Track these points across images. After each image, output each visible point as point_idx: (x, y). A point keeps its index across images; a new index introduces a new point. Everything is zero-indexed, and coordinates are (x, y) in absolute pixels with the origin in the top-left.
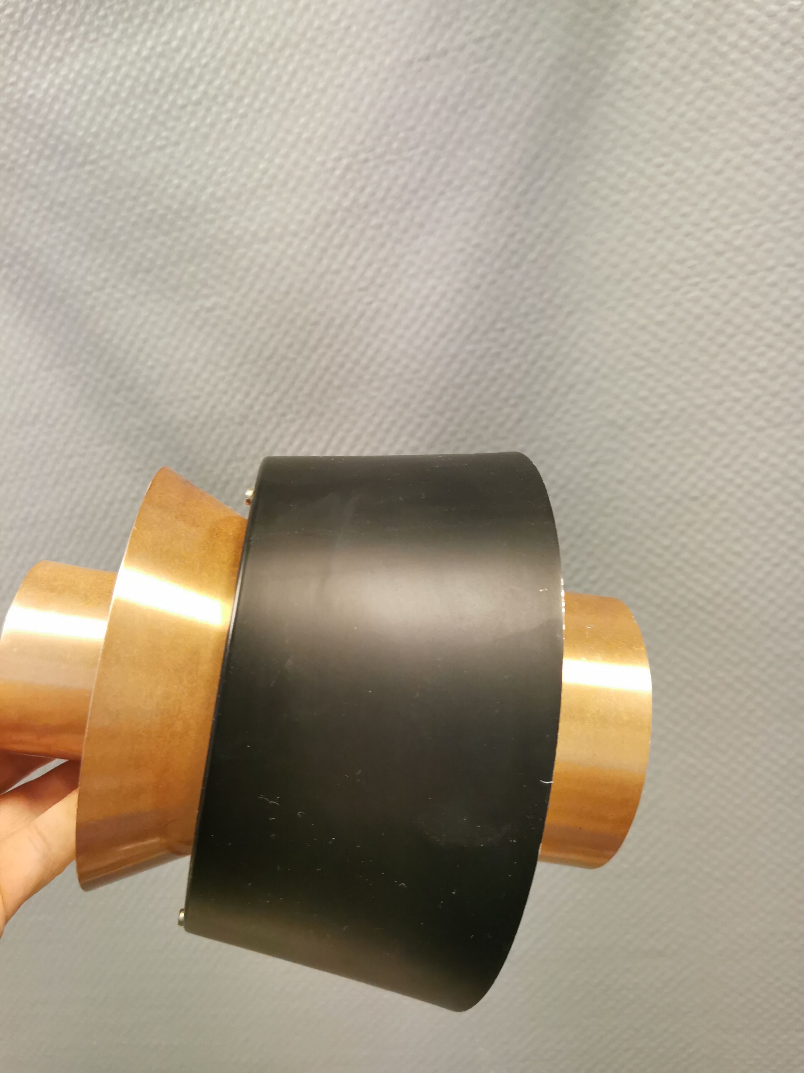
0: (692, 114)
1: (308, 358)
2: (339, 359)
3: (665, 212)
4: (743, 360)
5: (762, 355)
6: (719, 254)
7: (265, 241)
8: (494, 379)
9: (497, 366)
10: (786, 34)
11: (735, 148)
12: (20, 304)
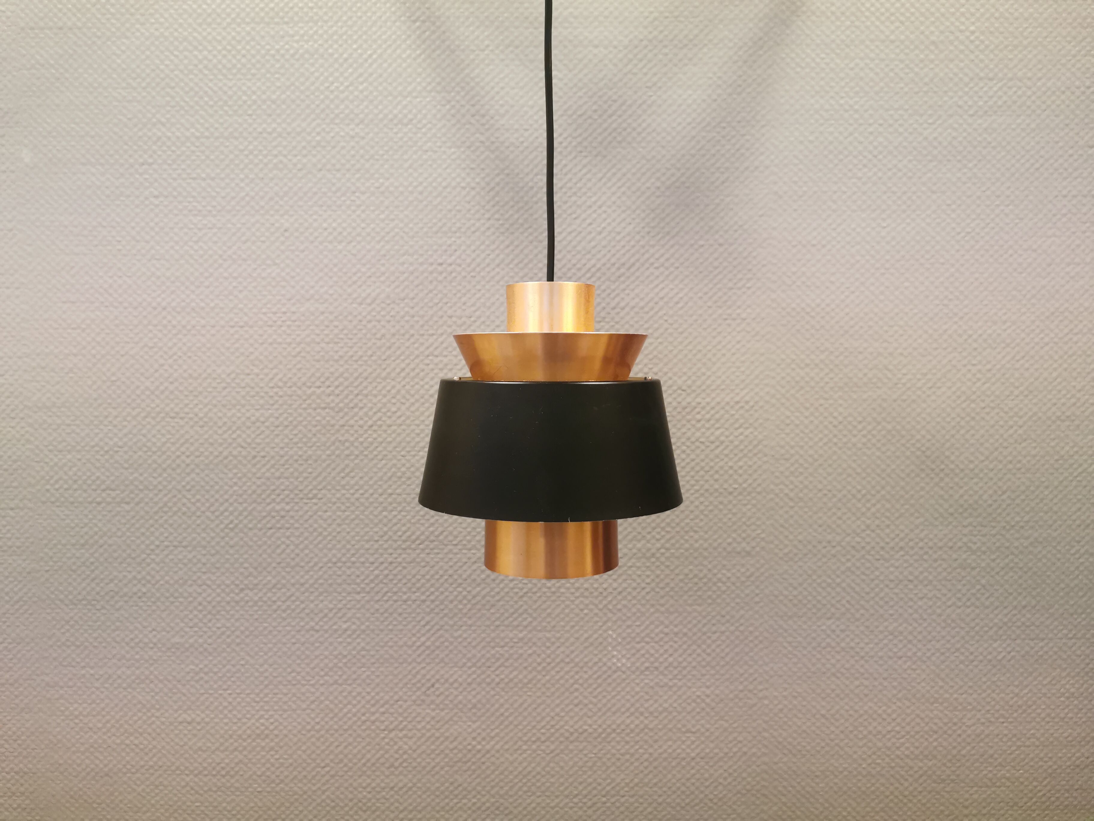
0: (843, 37)
1: (605, 121)
2: (624, 125)
3: (822, 83)
4: (850, 170)
5: (860, 170)
6: (846, 111)
7: (596, 47)
8: (714, 155)
9: (718, 148)
10: (892, 10)
11: (862, 59)
12: (423, 46)
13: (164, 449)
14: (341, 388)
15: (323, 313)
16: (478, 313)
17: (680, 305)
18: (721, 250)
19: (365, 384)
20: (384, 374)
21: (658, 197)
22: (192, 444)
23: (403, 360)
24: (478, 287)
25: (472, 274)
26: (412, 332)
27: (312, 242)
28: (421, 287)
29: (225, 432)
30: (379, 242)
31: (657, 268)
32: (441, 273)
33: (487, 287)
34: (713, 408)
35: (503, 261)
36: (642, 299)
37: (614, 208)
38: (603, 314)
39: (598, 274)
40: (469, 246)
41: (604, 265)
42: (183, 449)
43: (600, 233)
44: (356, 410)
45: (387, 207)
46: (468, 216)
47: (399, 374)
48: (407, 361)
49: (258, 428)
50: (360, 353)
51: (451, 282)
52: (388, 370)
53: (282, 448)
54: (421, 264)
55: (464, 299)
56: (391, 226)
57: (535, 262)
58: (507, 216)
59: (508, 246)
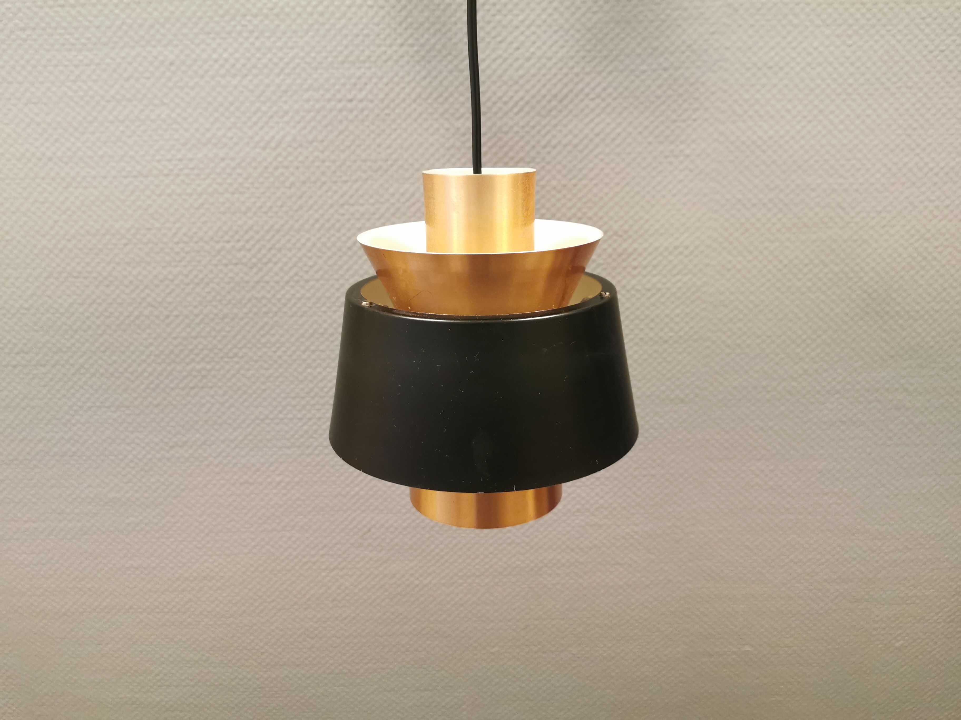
13: (72, 310)
14: (252, 242)
15: (223, 159)
16: (394, 156)
17: (618, 142)
18: (665, 75)
19: (277, 237)
20: (297, 226)
21: (595, 13)
22: (100, 304)
23: (316, 211)
24: (394, 126)
25: (387, 111)
26: (324, 179)
27: (202, 77)
28: (330, 128)
29: (133, 291)
30: (278, 75)
31: (593, 99)
32: (351, 111)
33: (404, 126)
34: (650, 254)
35: (419, 95)
36: (576, 136)
37: (544, 28)
38: (533, 154)
39: (527, 109)
40: (381, 78)
41: (533, 97)
42: (91, 310)
43: (528, 59)
44: (270, 265)
45: (284, 33)
46: (378, 42)
47: (313, 225)
48: (321, 212)
49: (168, 286)
50: (269, 204)
51: (363, 121)
52: (301, 222)
53: (196, 307)
54: (329, 100)
55: (378, 141)
56: (290, 55)
57: (456, 95)
58: (422, 41)
59: (425, 78)
